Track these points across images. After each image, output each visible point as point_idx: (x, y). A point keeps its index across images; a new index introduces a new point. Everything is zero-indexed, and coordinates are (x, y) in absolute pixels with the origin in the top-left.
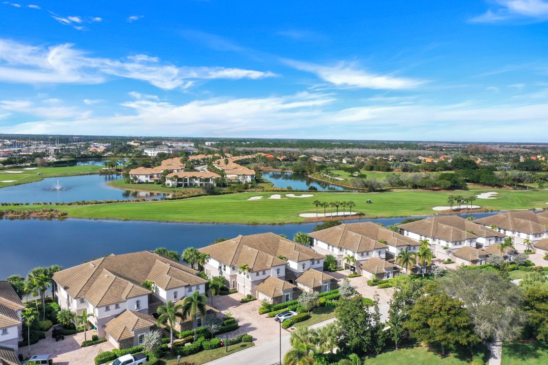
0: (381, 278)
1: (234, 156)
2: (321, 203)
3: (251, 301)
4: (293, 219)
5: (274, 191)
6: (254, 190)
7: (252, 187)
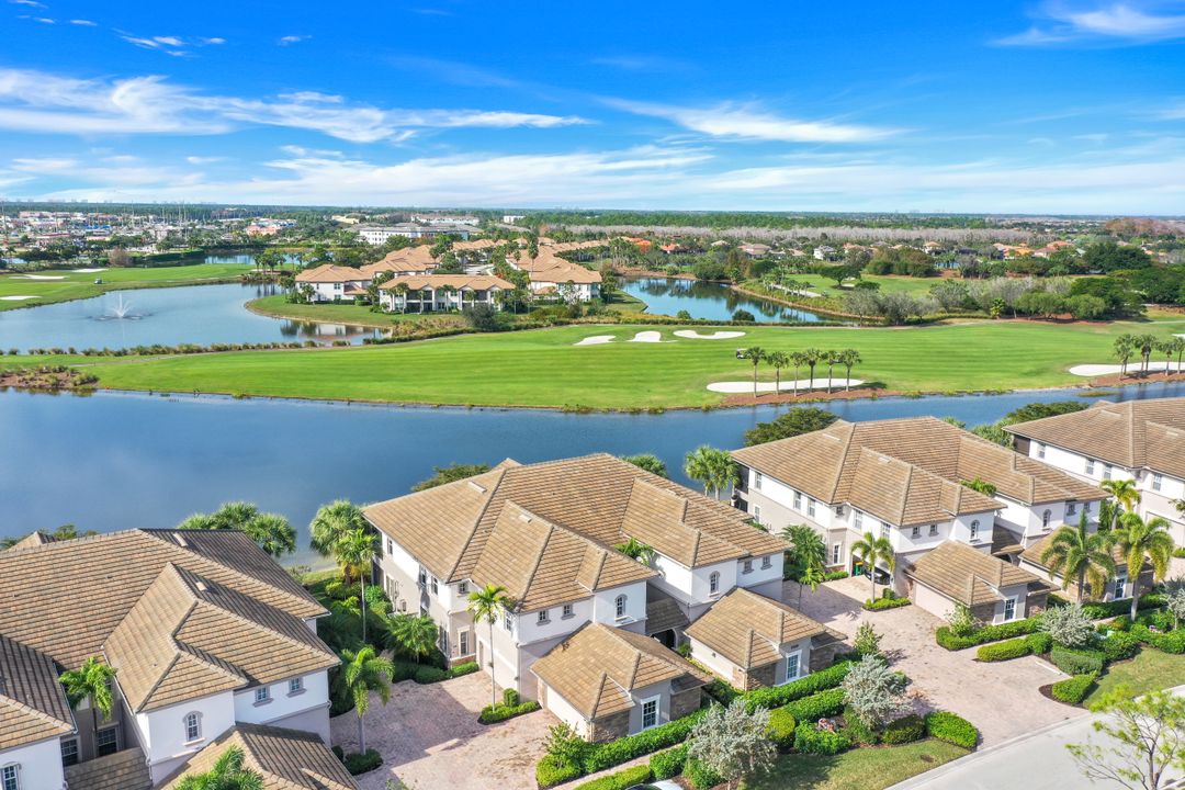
0: (985, 620)
1: (559, 242)
2: (769, 353)
3: (517, 715)
4: (689, 397)
5: (644, 322)
6: (596, 320)
7: (590, 313)
